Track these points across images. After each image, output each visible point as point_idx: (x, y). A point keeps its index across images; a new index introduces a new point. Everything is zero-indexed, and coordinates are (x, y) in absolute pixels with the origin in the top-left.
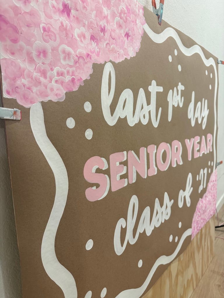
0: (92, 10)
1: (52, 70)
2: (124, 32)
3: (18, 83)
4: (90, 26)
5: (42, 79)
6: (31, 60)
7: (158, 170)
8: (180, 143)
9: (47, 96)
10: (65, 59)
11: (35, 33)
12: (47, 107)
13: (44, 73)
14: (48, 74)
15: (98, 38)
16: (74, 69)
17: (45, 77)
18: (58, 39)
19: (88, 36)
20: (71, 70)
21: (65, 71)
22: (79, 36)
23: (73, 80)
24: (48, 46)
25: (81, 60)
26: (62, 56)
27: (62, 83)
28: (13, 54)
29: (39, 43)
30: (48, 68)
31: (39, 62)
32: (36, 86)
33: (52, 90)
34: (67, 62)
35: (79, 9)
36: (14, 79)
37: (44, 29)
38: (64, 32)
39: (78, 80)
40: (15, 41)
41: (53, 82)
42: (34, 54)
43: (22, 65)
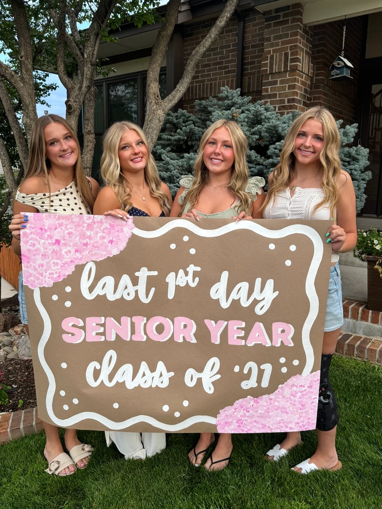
0: (76, 236)
1: (46, 272)
2: (107, 240)
4: (75, 245)
5: (40, 277)
6: (35, 269)
7: (148, 338)
8: (193, 321)
9: (42, 285)
10: (54, 266)
11: (38, 257)
12: (42, 290)
13: (42, 274)
14: (44, 275)
15: (82, 250)
16: (60, 270)
17: (42, 276)
18: (50, 257)
19: (73, 251)
20: (58, 271)
21: (54, 272)
22: (66, 253)
23: (59, 276)
24: (44, 262)
25: (66, 265)
27: (52, 278)
28: (27, 268)
29: (39, 262)
30: (44, 272)
31: (39, 270)
32: (37, 280)
33: (45, 282)
34: (56, 267)
35: (66, 238)
36: (28, 278)
37: (42, 255)
38: (55, 253)
39: (64, 275)
40: (28, 263)
41: (47, 278)
42: (37, 266)
43: (31, 272)
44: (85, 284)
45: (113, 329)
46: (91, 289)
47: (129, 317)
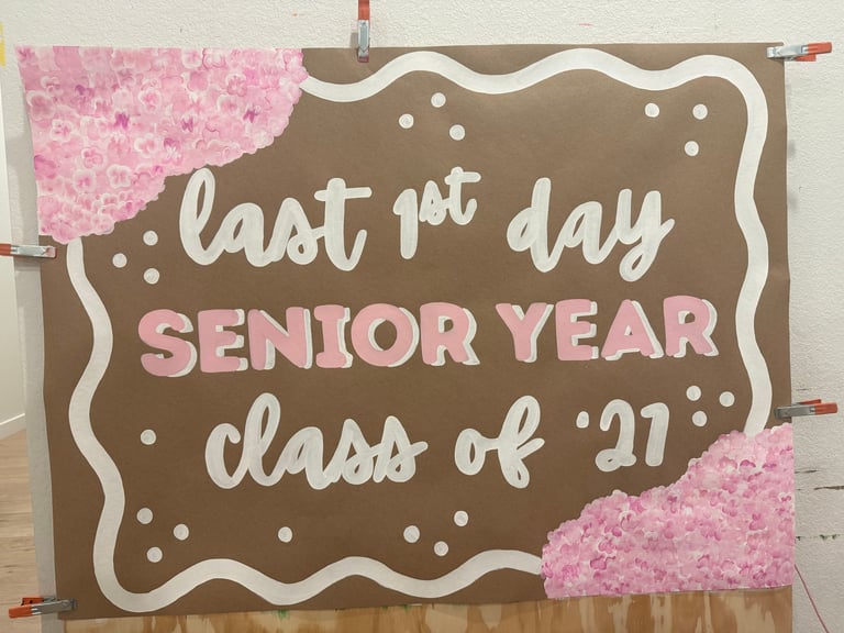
0: (165, 105)
1: (98, 198)
2: (241, 112)
3: (55, 219)
4: (163, 127)
5: (84, 211)
6: (71, 192)
7: (357, 359)
8: (466, 311)
9: (89, 229)
10: (116, 181)
11: (76, 161)
12: (89, 243)
13: (87, 204)
14: (93, 204)
15: (179, 139)
16: (132, 191)
17: (89, 208)
18: (106, 160)
19: (159, 141)
20: (126, 193)
21: (117, 197)
22: (142, 147)
23: (129, 206)
24: (92, 173)
25: (143, 178)
26: (112, 179)
27: (112, 211)
28: (50, 190)
29: (80, 171)
30: (92, 196)
31: (81, 193)
32: (76, 220)
33: (97, 221)
34: (120, 184)
35: (140, 111)
36: (50, 216)
37: (87, 155)
38: (116, 150)
39: (138, 204)
40: (52, 176)
41: (99, 212)
42: (75, 185)
43: (60, 200)
44: (190, 224)
45: (267, 341)
46: (207, 237)
47: (305, 307)
